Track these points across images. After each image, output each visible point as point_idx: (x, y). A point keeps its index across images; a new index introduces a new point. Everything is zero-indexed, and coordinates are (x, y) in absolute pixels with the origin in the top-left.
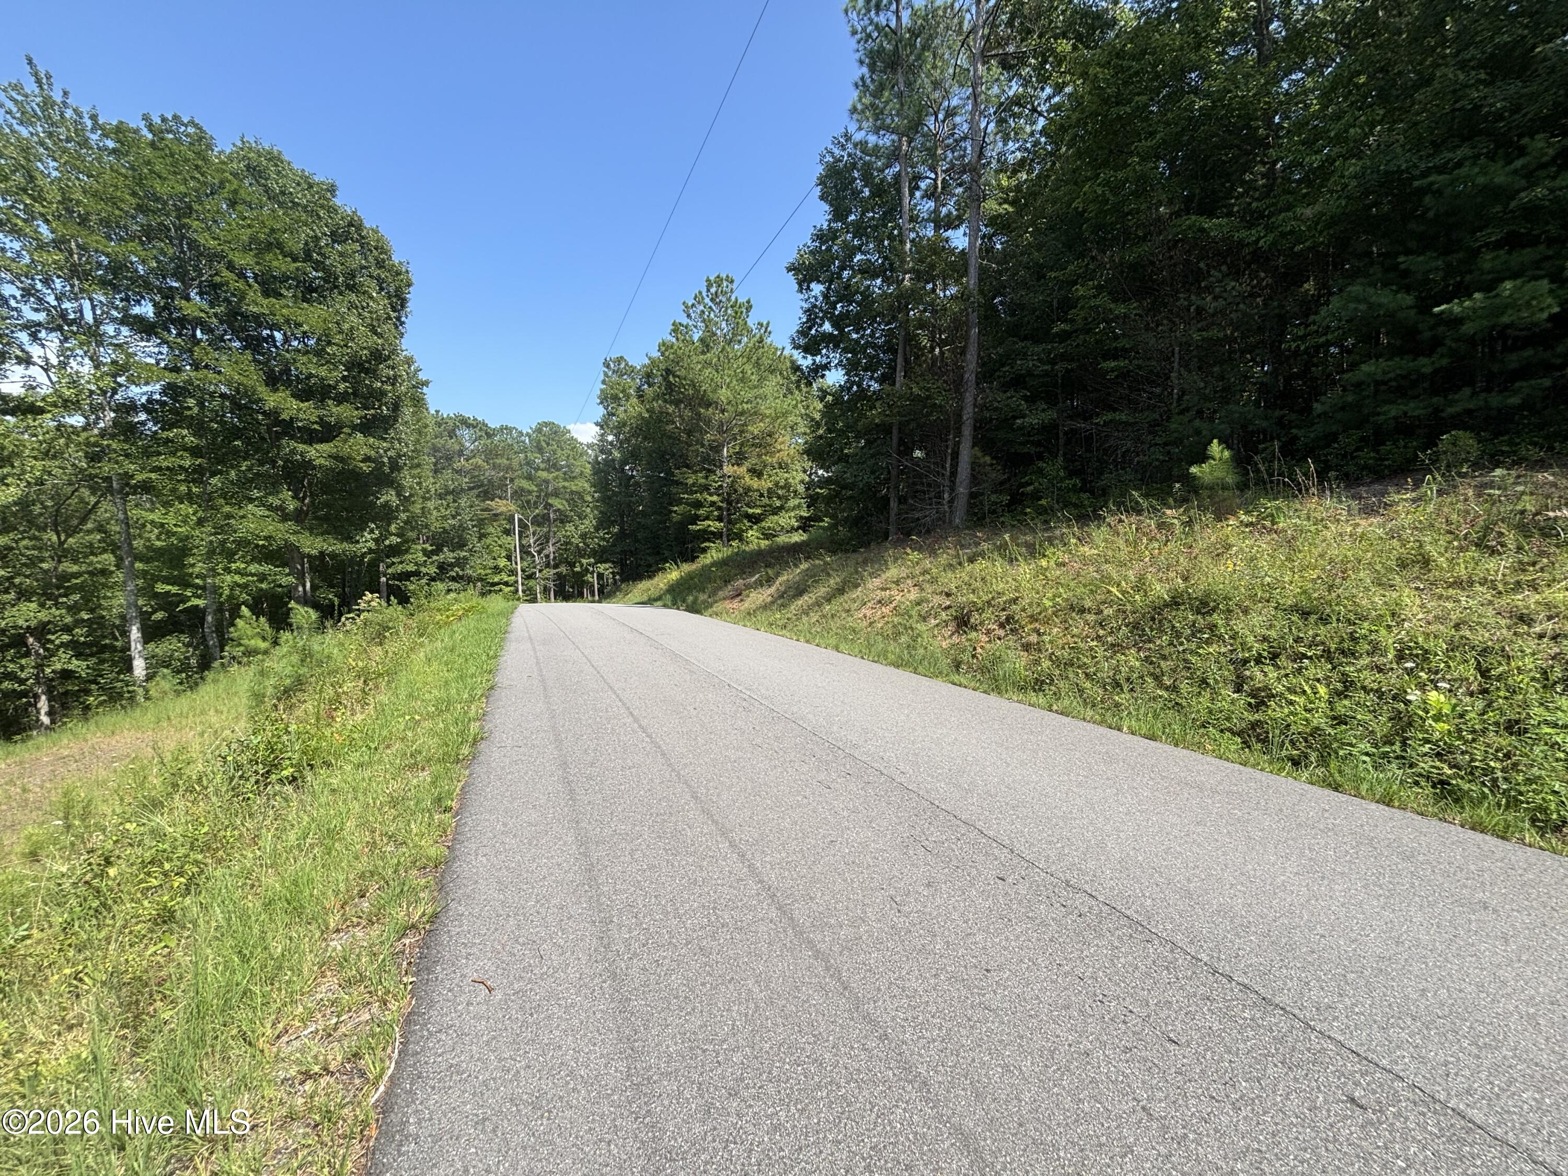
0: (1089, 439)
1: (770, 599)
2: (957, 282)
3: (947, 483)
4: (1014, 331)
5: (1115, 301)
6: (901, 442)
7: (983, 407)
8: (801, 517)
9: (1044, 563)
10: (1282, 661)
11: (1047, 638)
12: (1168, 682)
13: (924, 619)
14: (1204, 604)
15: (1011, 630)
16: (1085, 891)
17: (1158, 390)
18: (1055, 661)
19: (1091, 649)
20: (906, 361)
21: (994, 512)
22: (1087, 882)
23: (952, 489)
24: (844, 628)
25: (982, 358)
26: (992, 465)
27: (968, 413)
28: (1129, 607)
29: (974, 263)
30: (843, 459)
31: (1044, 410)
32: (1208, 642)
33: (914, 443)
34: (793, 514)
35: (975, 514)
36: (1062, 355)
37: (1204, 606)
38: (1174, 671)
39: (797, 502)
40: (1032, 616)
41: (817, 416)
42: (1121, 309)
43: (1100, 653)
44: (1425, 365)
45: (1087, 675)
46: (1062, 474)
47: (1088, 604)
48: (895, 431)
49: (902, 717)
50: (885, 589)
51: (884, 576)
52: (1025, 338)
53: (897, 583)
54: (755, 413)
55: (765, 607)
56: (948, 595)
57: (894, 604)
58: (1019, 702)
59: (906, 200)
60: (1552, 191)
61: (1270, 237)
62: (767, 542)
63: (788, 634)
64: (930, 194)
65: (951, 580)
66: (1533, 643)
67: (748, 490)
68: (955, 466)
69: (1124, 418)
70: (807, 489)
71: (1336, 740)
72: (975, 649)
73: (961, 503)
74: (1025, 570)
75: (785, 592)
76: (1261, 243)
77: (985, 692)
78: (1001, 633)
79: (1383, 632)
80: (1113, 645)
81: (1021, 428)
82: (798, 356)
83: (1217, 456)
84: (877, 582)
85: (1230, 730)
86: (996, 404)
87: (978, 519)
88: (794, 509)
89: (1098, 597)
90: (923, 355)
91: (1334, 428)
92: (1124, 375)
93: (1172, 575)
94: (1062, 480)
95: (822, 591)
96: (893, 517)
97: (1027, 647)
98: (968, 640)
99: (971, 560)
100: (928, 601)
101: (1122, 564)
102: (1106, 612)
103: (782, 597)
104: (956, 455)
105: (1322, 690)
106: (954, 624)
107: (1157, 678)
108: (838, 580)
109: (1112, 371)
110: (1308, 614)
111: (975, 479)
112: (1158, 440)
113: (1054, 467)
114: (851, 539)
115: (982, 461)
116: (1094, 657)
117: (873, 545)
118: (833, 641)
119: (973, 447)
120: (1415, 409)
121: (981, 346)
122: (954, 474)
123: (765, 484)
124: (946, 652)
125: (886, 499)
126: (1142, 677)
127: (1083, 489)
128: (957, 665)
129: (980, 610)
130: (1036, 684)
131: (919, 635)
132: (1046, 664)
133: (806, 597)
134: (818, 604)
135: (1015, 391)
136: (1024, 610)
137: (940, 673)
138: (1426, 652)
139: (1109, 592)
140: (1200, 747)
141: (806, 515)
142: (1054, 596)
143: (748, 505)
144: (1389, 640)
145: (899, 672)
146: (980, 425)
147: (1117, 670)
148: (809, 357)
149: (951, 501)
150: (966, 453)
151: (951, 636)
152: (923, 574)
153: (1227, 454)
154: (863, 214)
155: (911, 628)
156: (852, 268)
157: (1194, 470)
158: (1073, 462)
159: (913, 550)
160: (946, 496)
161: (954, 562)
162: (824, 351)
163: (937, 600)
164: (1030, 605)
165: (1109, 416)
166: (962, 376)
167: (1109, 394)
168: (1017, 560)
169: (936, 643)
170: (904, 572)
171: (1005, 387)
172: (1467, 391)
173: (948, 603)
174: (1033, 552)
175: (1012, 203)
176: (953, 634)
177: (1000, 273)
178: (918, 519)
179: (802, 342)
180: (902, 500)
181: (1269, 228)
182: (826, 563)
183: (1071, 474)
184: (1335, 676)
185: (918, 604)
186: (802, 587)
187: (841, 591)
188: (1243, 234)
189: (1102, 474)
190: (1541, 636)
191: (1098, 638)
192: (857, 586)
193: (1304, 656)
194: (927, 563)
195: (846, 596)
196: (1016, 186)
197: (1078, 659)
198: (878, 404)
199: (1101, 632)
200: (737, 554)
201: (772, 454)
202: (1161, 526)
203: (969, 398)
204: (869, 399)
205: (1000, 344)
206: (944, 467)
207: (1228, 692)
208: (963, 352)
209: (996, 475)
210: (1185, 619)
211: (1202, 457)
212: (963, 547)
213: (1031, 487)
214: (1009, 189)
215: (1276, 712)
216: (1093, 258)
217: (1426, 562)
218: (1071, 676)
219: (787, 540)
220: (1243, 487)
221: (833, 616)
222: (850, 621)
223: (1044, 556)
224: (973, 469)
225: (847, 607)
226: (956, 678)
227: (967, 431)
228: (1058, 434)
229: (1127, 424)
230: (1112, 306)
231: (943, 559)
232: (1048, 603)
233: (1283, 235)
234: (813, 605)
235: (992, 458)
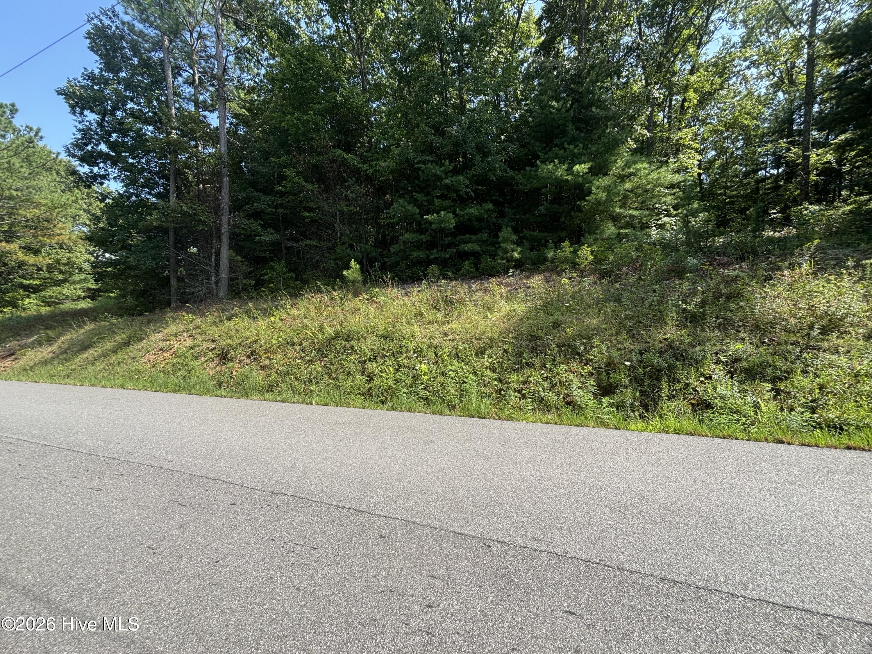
0: (299, 252)
1: (51, 355)
2: (214, 145)
3: (213, 270)
4: (253, 185)
5: (306, 181)
6: (177, 241)
7: (235, 226)
8: (89, 289)
9: (272, 319)
10: (378, 359)
11: (274, 361)
12: (334, 376)
13: (197, 358)
14: (349, 336)
15: (254, 359)
16: (282, 493)
17: (330, 232)
18: (279, 373)
19: (298, 364)
20: (178, 188)
21: (246, 290)
22: (283, 488)
23: (217, 275)
24: (129, 371)
25: (232, 197)
26: (242, 262)
27: (225, 228)
28: (316, 341)
29: (223, 137)
30: (126, 247)
31: (272, 234)
32: (351, 354)
33: (188, 243)
34: (78, 286)
35: (234, 291)
36: (281, 204)
37: (348, 338)
38: (337, 370)
39: (83, 276)
40: (265, 350)
41: (99, 213)
42: (309, 187)
43: (303, 365)
44: (424, 238)
45: (296, 378)
46: (284, 270)
47: (296, 340)
48: (171, 233)
49: (175, 425)
50: (166, 341)
51: (165, 331)
52: (260, 191)
53: (176, 335)
54: (28, 200)
55: (45, 362)
56: (213, 341)
57: (173, 350)
58: (258, 400)
59: (170, 79)
60: (452, 182)
61: (371, 170)
62: (48, 309)
63: (72, 382)
64: (190, 82)
65: (215, 332)
66: (448, 342)
67: (21, 265)
68: (218, 261)
69: (314, 243)
70: (93, 267)
71: (396, 390)
72: (232, 373)
73: (224, 283)
74: (262, 324)
75: (68, 349)
76: (368, 172)
77: (238, 398)
78: (248, 361)
79: (410, 343)
80: (309, 361)
81: (260, 242)
82: (74, 163)
83: (354, 267)
84: (159, 336)
85: (359, 394)
86: (243, 226)
87: (236, 294)
88: (80, 281)
89: (301, 337)
90: (191, 186)
91: (398, 259)
92: (314, 221)
93: (335, 323)
94: (285, 274)
95: (108, 345)
96: (173, 291)
97: (263, 368)
98: (227, 368)
99: (229, 319)
100: (199, 346)
101: (313, 319)
102: (304, 344)
103: (62, 353)
104: (218, 253)
105: (391, 369)
106: (218, 359)
107: (329, 375)
108: (124, 336)
109: (308, 218)
110: (386, 338)
111: (232, 269)
112: (332, 257)
113: (280, 266)
114: (137, 306)
115: (236, 258)
116: (299, 369)
117: (157, 310)
118: (119, 381)
119: (229, 249)
120: (421, 254)
121: (231, 190)
122: (218, 265)
123: (43, 260)
124: (212, 378)
125: (168, 278)
126: (322, 375)
127: (296, 279)
128: (220, 384)
129: (235, 349)
130: (269, 388)
131: (193, 369)
132: (274, 375)
133: (91, 351)
134: (105, 355)
135: (254, 220)
136: (261, 347)
137: (208, 391)
138: (422, 349)
139: (306, 333)
140: (348, 405)
141: (94, 287)
142: (278, 337)
143: (23, 277)
144: (411, 346)
145: (178, 395)
146: (233, 236)
147: (311, 373)
148: (86, 167)
149: (217, 282)
150: (225, 253)
151: (215, 368)
152: (195, 328)
153: (358, 266)
154: (133, 76)
155: (187, 365)
156: (125, 111)
157: (345, 273)
158: (291, 264)
159: (188, 313)
160: (213, 278)
161: (217, 320)
162: (101, 165)
163: (206, 345)
164: (265, 343)
165: (308, 242)
166: (219, 205)
167: (306, 230)
168: (257, 318)
169: (205, 373)
170: (181, 328)
171: (249, 216)
172: (435, 250)
173: (213, 346)
174: (266, 313)
175: (248, 110)
176: (217, 366)
177: (242, 149)
178: (193, 293)
179: (79, 153)
180: (180, 280)
181: (371, 166)
182: (112, 324)
183: (290, 270)
184: (396, 363)
185: (192, 348)
186: (86, 344)
187: (127, 344)
188: (360, 165)
189: (306, 271)
190: (450, 340)
191: (302, 358)
192: (141, 340)
193: (386, 356)
194: (199, 322)
195: (131, 348)
196: (251, 100)
197: (292, 370)
198: (154, 212)
199: (303, 355)
200: (9, 319)
201: (50, 236)
202: (332, 299)
203: (225, 219)
204: (148, 207)
205: (245, 191)
206: (210, 260)
207: (359, 377)
208: (219, 190)
209: (245, 268)
210: (341, 344)
211: (348, 268)
212: (223, 310)
213: (267, 277)
214: (245, 101)
215: (377, 381)
216: (295, 156)
217: (421, 315)
218: (288, 380)
219: (72, 306)
220: (365, 282)
221: (119, 363)
222: (136, 366)
223: (273, 315)
224: (230, 263)
225: (132, 355)
226: (219, 393)
227: (225, 239)
228: (281, 248)
229: (317, 247)
230: (305, 184)
231: (210, 318)
232: (275, 342)
233: (376, 171)
234: (99, 357)
235: (242, 258)
